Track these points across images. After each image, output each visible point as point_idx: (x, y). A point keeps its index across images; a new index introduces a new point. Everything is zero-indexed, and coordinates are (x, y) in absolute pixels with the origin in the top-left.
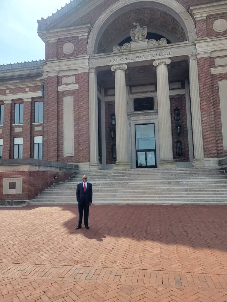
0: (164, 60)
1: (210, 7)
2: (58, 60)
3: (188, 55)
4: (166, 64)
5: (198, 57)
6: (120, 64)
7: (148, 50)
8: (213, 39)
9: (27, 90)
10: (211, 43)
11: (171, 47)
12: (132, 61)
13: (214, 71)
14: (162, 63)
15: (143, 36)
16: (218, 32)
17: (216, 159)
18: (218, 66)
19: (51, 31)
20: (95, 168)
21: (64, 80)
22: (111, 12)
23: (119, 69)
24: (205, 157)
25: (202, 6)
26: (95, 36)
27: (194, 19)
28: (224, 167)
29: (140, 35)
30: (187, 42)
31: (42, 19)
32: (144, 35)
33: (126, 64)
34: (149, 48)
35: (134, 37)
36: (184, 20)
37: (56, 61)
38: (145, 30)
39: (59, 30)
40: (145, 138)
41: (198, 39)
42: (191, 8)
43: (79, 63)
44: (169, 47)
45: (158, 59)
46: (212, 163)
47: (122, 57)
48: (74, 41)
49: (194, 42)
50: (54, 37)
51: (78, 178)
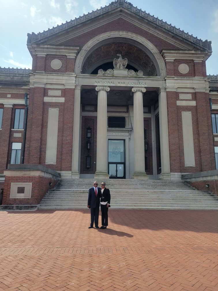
0: (141, 89)
1: (177, 53)
2: (46, 73)
3: (159, 87)
4: (142, 92)
5: (167, 90)
6: (104, 86)
7: (128, 78)
8: (179, 79)
9: (9, 96)
10: (177, 81)
11: (147, 79)
12: (114, 85)
13: (179, 103)
14: (139, 91)
15: (123, 65)
16: (182, 74)
17: (180, 174)
18: (182, 100)
19: (42, 46)
20: (77, 177)
21: (50, 93)
22: (97, 41)
23: (103, 90)
24: (171, 172)
25: (172, 52)
26: (83, 58)
27: (165, 60)
28: (187, 181)
29: (122, 65)
30: (159, 77)
31: (33, 33)
32: (125, 65)
33: (109, 86)
34: (129, 76)
35: (116, 65)
36: (157, 59)
37: (44, 74)
38: (126, 62)
39: (49, 46)
40: (116, 152)
41: (167, 76)
42: (164, 51)
43: (67, 80)
44: (145, 79)
45: (136, 87)
46: (176, 176)
47: (106, 80)
48: (62, 59)
49: (164, 78)
50: (43, 52)
51: (64, 185)
